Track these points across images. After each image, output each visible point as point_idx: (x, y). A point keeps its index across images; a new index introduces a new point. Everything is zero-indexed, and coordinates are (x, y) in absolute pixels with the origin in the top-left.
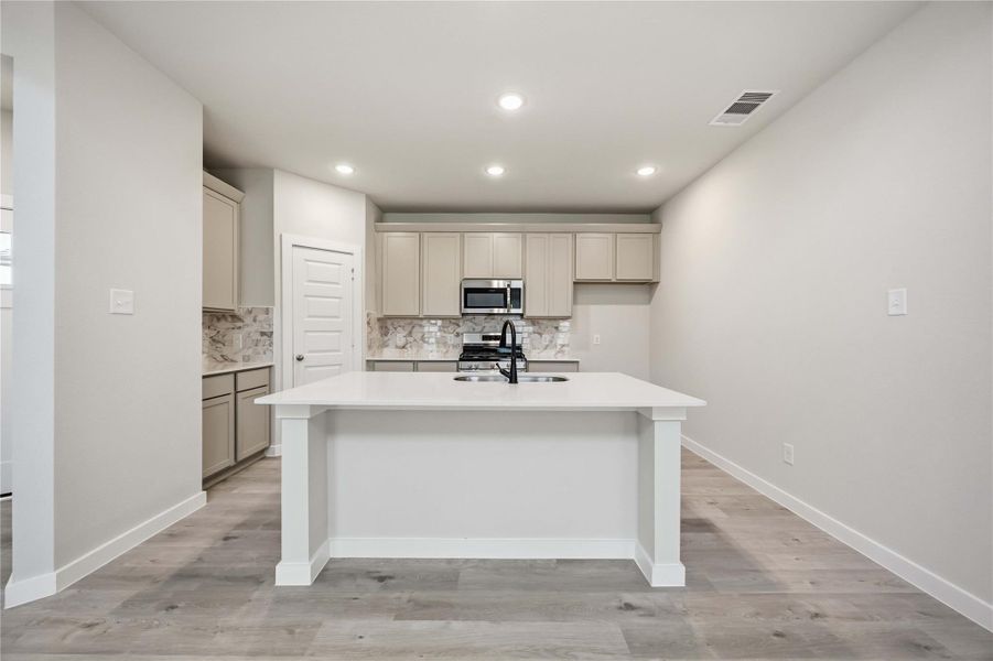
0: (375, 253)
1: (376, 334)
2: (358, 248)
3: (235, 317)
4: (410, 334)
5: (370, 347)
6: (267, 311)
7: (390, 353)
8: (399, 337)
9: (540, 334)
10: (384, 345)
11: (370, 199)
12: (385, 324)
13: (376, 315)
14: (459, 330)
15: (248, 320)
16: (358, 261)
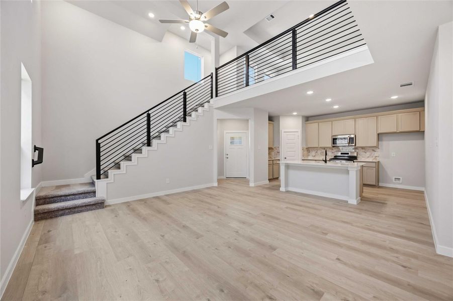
0: (305, 130)
1: (306, 152)
2: (300, 130)
3: (272, 149)
4: (317, 152)
5: (303, 156)
6: (279, 147)
7: (310, 158)
8: (313, 153)
9: (366, 153)
10: (308, 156)
11: (303, 117)
12: (309, 149)
13: (305, 147)
14: (333, 151)
15: (275, 149)
16: (300, 134)
